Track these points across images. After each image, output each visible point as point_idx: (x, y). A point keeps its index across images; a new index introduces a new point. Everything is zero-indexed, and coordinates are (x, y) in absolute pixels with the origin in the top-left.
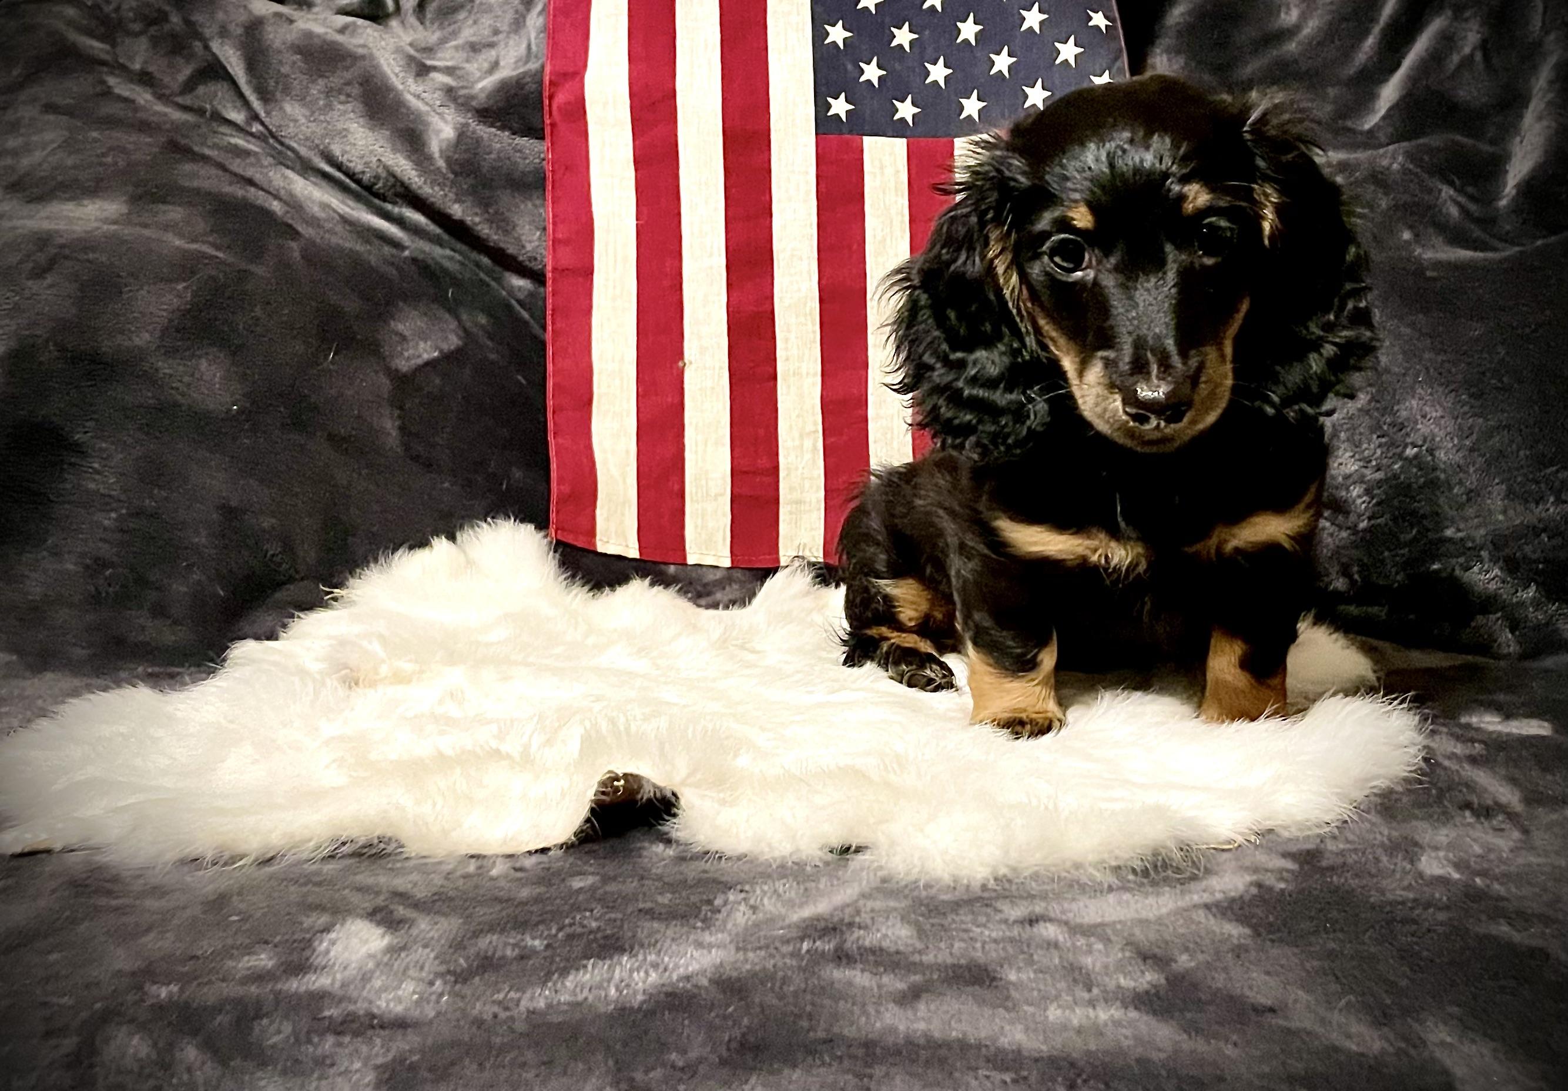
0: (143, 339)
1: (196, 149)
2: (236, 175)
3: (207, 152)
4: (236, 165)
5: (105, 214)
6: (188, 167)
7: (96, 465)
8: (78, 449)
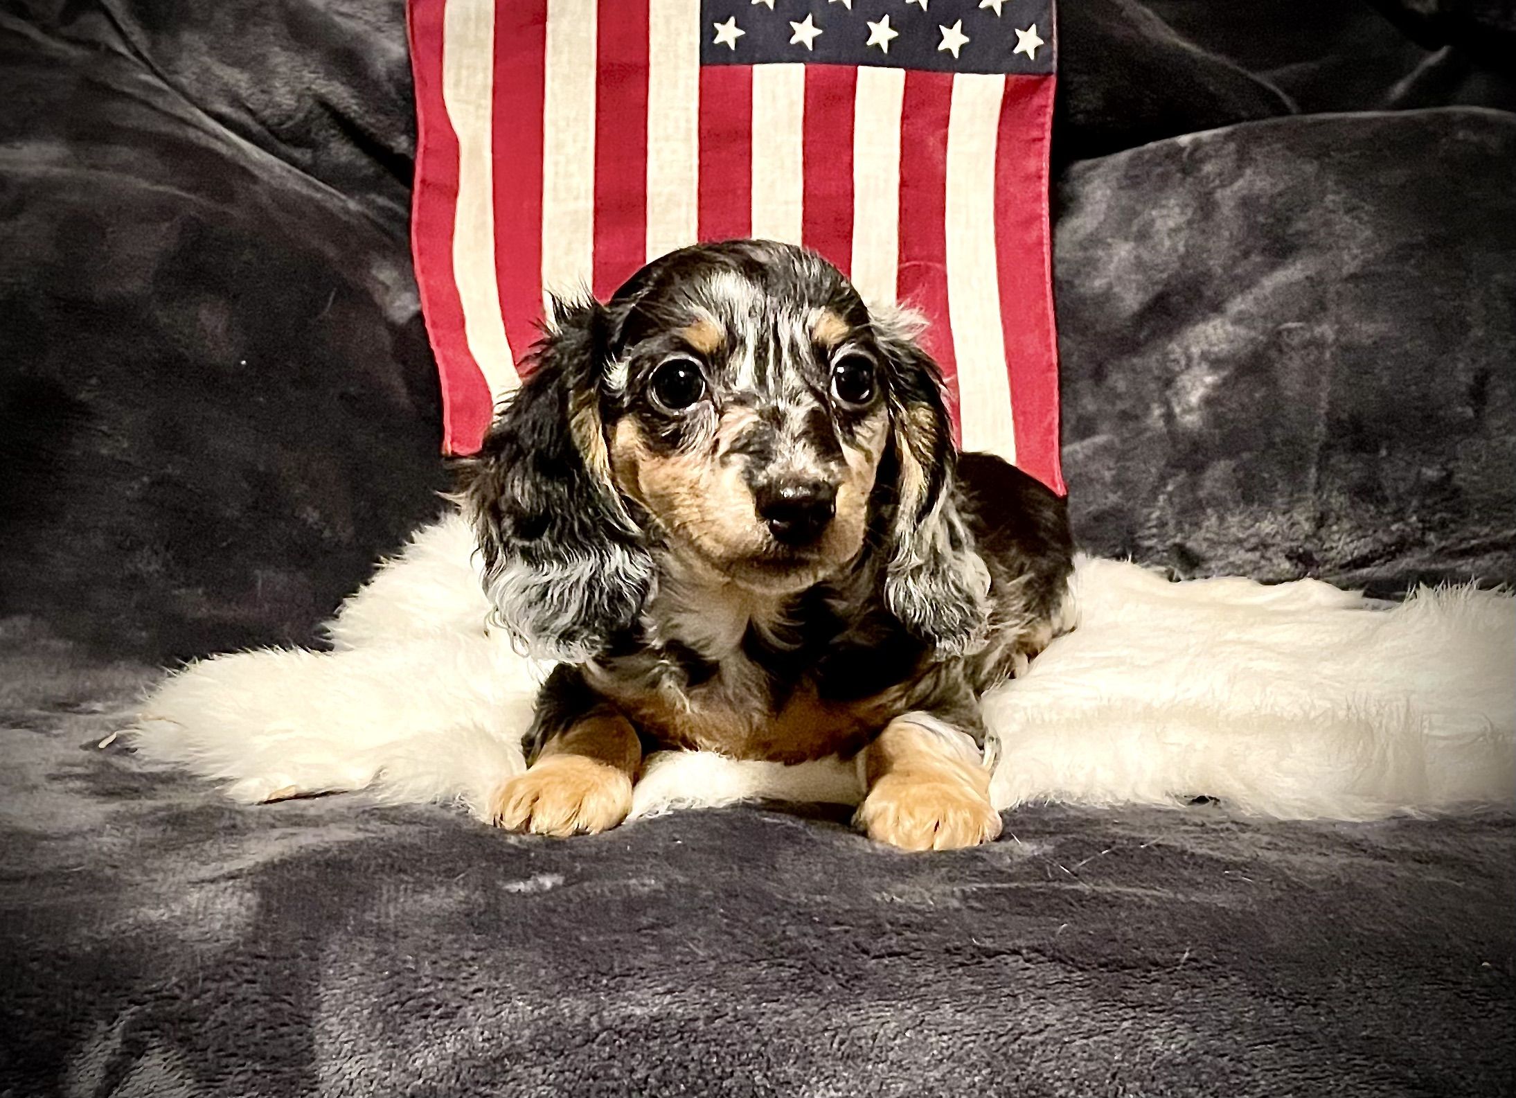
0: (134, 286)
1: (115, 86)
2: (166, 114)
3: (127, 90)
4: (159, 102)
5: (47, 157)
6: (117, 106)
7: (105, 428)
8: (84, 411)
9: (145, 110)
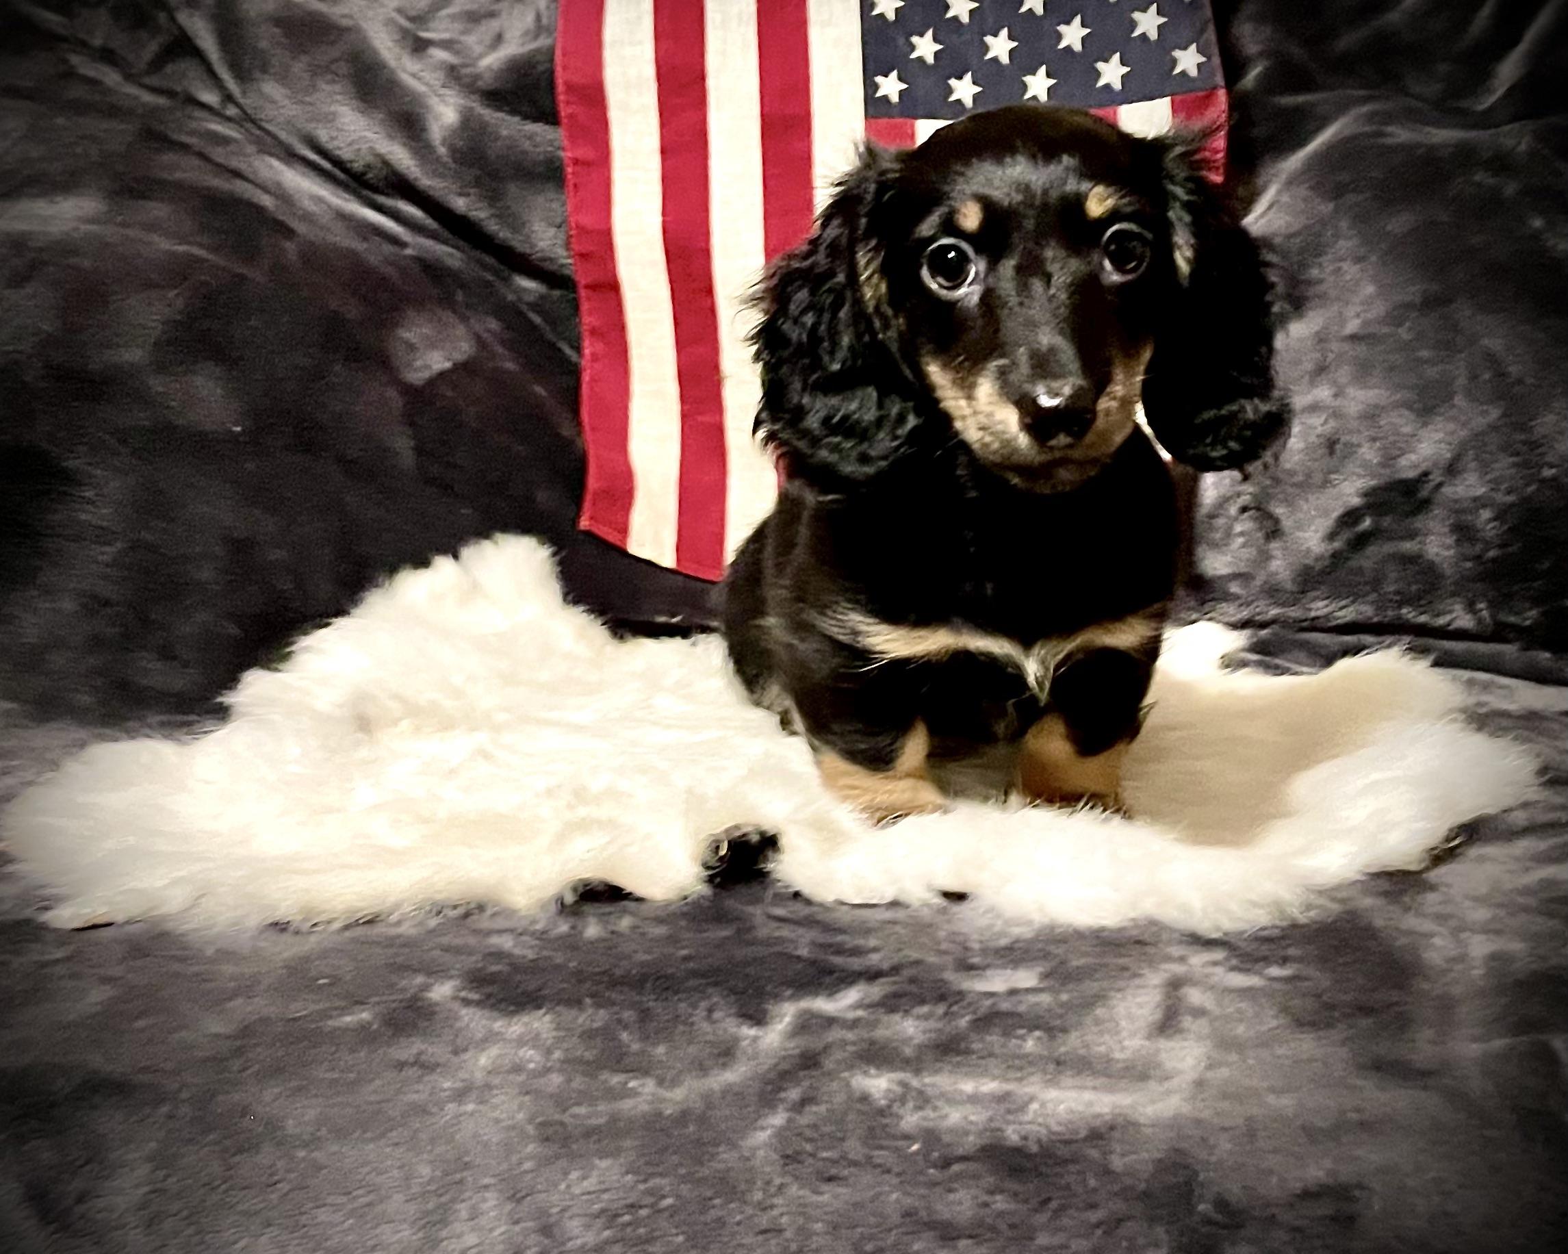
1: (175, 137)
2: (218, 165)
3: (185, 139)
4: (218, 154)
5: (80, 213)
6: (168, 157)
7: (87, 495)
8: (69, 478)
9: (196, 162)
